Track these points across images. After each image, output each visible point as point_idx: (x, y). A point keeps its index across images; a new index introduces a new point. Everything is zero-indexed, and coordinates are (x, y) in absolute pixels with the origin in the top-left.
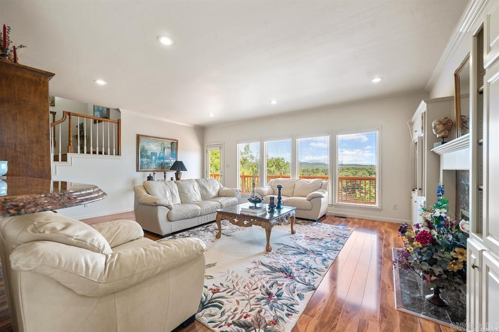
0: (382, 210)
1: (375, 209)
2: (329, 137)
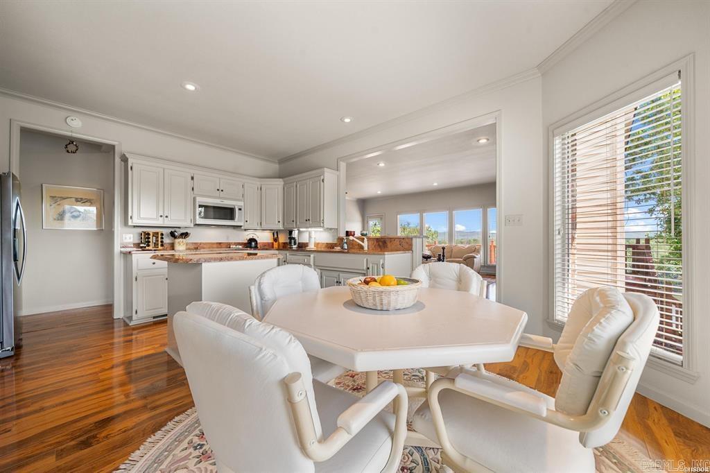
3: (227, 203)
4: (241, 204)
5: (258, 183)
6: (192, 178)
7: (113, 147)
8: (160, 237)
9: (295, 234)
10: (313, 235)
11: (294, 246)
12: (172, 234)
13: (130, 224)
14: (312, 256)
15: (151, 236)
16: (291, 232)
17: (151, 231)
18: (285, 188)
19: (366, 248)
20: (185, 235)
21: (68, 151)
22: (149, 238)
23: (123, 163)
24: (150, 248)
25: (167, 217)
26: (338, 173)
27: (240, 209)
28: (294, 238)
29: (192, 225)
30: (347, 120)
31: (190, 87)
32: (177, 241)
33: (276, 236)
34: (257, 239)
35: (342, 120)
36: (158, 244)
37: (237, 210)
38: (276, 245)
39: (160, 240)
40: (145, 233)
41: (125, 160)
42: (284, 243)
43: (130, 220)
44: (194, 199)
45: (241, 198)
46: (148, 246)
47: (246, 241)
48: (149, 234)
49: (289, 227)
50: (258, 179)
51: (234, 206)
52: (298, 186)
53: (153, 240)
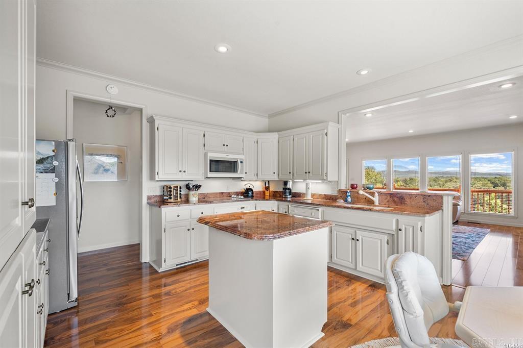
0: (517, 217)
1: (511, 217)
2: (461, 156)
3: (231, 157)
4: (242, 157)
5: (255, 137)
6: (204, 135)
7: (141, 110)
8: (179, 189)
9: (290, 185)
10: (310, 186)
11: (289, 196)
12: (188, 187)
13: (157, 179)
14: (320, 209)
15: (172, 190)
16: (286, 183)
17: (172, 184)
18: (281, 141)
19: (377, 203)
20: (198, 187)
21: (108, 116)
22: (171, 191)
23: (148, 124)
24: (172, 200)
25: (185, 172)
26: (339, 126)
27: (241, 162)
28: (289, 189)
29: (204, 178)
30: (364, 72)
31: (223, 49)
32: (191, 193)
33: (267, 185)
34: (253, 189)
35: (358, 73)
36: (177, 197)
37: (239, 162)
38: (267, 193)
39: (179, 193)
40: (167, 186)
41: (151, 121)
42: (275, 192)
43: (156, 176)
44: (206, 154)
45: (242, 152)
46: (171, 198)
47: (244, 191)
48: (170, 188)
49: (285, 178)
50: (254, 133)
51: (237, 159)
52: (296, 139)
53: (173, 193)
